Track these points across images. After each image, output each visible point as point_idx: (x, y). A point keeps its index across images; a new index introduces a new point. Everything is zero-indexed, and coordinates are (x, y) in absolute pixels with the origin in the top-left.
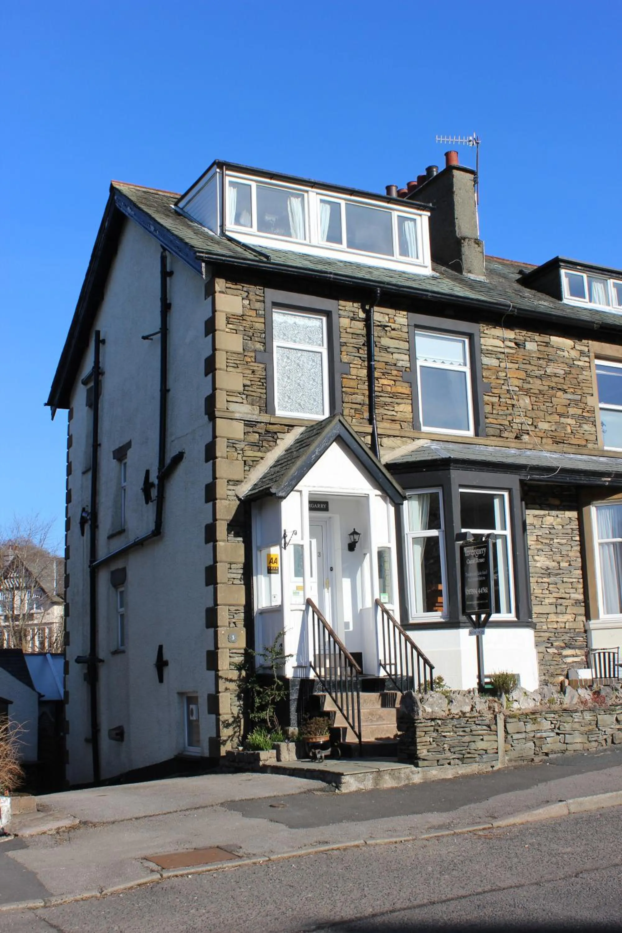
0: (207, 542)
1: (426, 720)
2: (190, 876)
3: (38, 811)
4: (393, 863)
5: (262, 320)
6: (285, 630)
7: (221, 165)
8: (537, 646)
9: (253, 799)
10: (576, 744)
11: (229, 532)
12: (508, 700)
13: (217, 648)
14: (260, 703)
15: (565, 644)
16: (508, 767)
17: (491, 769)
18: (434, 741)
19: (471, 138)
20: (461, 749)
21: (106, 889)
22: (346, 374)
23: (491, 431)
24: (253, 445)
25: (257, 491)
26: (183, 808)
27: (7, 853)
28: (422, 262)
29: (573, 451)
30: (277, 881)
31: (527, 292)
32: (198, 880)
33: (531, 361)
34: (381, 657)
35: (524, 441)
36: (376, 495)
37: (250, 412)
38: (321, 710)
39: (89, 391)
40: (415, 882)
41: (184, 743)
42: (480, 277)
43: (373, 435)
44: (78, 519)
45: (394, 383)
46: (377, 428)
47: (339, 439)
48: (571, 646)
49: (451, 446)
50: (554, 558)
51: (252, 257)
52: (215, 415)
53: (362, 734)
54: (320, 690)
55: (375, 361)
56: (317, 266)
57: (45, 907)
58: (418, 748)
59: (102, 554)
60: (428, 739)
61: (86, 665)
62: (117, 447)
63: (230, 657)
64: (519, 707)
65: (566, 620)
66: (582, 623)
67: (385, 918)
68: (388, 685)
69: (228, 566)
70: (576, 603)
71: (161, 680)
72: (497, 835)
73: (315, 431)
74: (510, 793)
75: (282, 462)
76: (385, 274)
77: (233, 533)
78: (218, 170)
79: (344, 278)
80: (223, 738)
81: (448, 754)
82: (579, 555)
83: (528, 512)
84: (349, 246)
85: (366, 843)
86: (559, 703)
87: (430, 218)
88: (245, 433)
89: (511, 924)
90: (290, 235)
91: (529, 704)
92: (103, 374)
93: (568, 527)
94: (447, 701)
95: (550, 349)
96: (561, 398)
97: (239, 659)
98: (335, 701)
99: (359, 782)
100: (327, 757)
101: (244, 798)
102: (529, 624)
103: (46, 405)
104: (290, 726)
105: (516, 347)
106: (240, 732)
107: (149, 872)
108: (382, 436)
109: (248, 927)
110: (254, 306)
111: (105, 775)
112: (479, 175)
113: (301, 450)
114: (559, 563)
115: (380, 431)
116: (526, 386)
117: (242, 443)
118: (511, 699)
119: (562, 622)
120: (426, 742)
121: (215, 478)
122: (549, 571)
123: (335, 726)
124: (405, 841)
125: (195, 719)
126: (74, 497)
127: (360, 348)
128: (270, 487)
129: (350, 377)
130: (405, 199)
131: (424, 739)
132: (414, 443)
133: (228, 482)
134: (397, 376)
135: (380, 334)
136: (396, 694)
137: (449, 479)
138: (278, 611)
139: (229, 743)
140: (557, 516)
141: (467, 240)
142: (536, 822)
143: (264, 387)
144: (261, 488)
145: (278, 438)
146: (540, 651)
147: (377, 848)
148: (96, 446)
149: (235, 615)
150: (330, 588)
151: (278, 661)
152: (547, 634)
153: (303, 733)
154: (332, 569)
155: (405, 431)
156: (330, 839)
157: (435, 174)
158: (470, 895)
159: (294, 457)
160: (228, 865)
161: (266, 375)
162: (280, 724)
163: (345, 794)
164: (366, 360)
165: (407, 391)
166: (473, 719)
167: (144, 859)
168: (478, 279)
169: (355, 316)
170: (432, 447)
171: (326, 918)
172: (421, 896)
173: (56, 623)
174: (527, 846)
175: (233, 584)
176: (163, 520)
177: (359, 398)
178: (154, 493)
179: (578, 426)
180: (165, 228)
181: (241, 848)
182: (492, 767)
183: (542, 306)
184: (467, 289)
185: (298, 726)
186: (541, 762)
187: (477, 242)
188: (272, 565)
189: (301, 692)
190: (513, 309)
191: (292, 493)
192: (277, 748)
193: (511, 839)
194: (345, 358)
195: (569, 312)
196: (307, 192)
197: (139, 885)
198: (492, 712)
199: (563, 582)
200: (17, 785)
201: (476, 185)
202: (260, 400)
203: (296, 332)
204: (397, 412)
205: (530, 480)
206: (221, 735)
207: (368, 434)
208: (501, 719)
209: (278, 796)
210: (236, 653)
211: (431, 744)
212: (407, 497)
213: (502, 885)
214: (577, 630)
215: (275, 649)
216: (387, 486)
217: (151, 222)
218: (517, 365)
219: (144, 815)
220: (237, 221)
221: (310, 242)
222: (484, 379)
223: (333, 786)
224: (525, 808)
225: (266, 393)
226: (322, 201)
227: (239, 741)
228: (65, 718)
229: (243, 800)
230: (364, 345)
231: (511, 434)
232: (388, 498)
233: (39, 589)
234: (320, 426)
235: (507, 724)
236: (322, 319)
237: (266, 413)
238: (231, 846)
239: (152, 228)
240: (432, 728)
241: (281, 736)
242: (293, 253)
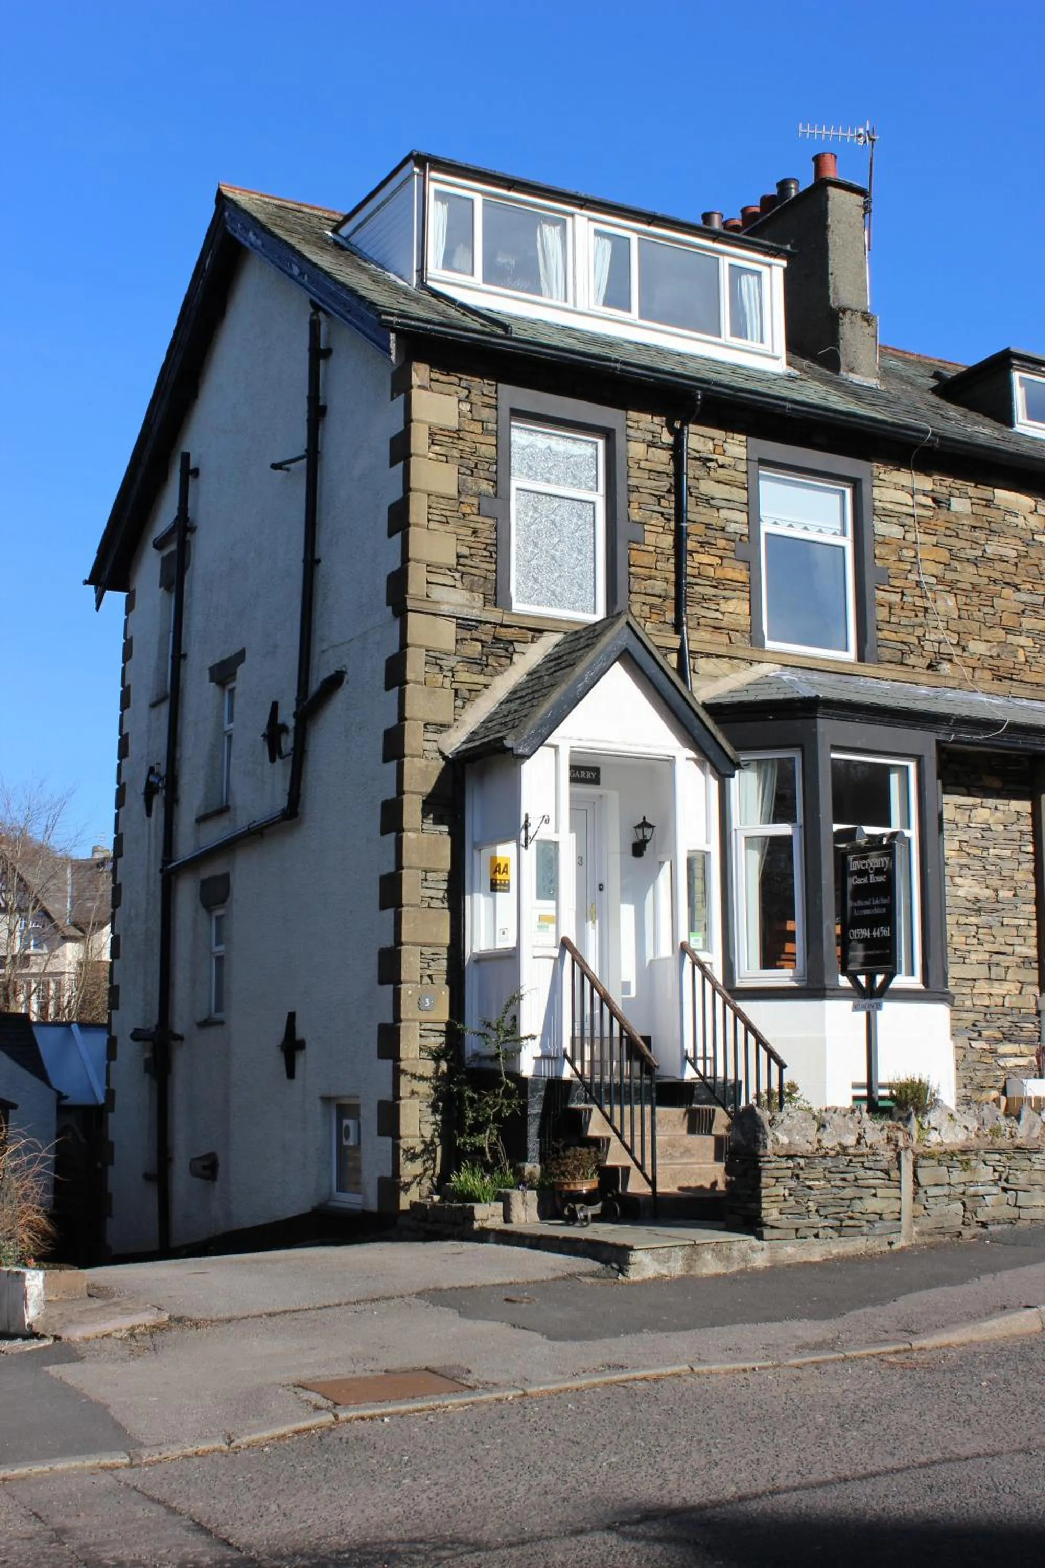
0: (384, 831)
1: (780, 1157)
2: (386, 1420)
3: (90, 1296)
4: (750, 1408)
5: (493, 440)
6: (522, 992)
7: (422, 160)
8: (953, 1035)
9: (472, 1287)
10: (1035, 1209)
11: (425, 815)
12: (921, 1126)
13: (397, 1019)
14: (475, 1119)
15: (1003, 1034)
16: (917, 1245)
17: (889, 1247)
18: (790, 1195)
19: (861, 131)
20: (838, 1210)
21: (239, 1438)
22: (638, 543)
23: (886, 654)
24: (471, 661)
25: (477, 743)
26: (352, 1300)
27: (46, 1369)
28: (770, 349)
29: (1028, 693)
30: (548, 1432)
31: (953, 411)
32: (403, 1426)
33: (959, 531)
34: (688, 1045)
35: (942, 673)
36: (687, 759)
37: (467, 603)
38: (583, 1136)
39: (165, 561)
40: (801, 1442)
41: (331, 1187)
42: (869, 379)
43: (680, 652)
44: (141, 787)
45: (719, 562)
46: (688, 640)
47: (626, 658)
48: (1013, 1038)
49: (816, 677)
50: (989, 882)
51: (477, 326)
52: (406, 606)
53: (658, 1179)
54: (580, 1100)
55: (688, 521)
56: (590, 347)
57: (131, 1466)
58: (764, 1205)
59: (185, 849)
60: (781, 1191)
61: (149, 1044)
62: (218, 661)
63: (421, 1036)
64: (939, 1140)
65: (1005, 992)
66: (1032, 999)
67: (766, 1504)
68: (699, 1095)
69: (422, 875)
70: (1023, 962)
71: (291, 1074)
72: (923, 1363)
73: (582, 640)
74: (934, 1290)
75: (524, 693)
76: (707, 368)
77: (431, 816)
78: (416, 170)
79: (639, 371)
80: (405, 1177)
81: (815, 1219)
82: (1032, 878)
83: (946, 798)
84: (642, 316)
85: (692, 1369)
86: (1008, 1134)
87: (786, 272)
88: (457, 641)
89: (1001, 1522)
90: (539, 293)
91: (957, 1136)
92: (193, 530)
93: (1015, 827)
94: (816, 1126)
95: (994, 513)
96: (1010, 599)
97: (437, 1041)
98: (610, 1120)
99: (659, 1262)
100: (596, 1218)
101: (457, 1285)
102: (944, 996)
103: (86, 582)
104: (526, 1161)
105: (934, 505)
106: (434, 1169)
107: (311, 1409)
108: (696, 655)
109: (517, 1513)
110: (479, 415)
111: (178, 1238)
112: (872, 196)
113: (558, 674)
114: (996, 890)
115: (693, 646)
116: (950, 576)
117: (453, 658)
118: (926, 1126)
119: (998, 995)
120: (777, 1196)
121: (402, 718)
122: (978, 904)
123: (608, 1163)
124: (760, 1368)
125: (352, 1144)
126: (132, 748)
127: (663, 497)
128: (503, 738)
129: (643, 547)
130: (740, 235)
131: (774, 1191)
132: (752, 669)
133: (425, 726)
134: (725, 549)
135: (699, 473)
136: (714, 1111)
137: (814, 736)
138: (511, 957)
139: (414, 1188)
140: (996, 808)
141: (849, 313)
142: (986, 1343)
143: (493, 561)
144: (486, 740)
145: (515, 651)
146: (960, 1045)
147: (713, 1379)
148: (178, 657)
149: (432, 963)
150: (597, 921)
151: (508, 1046)
152: (972, 1016)
153: (551, 1174)
154: (601, 887)
155: (738, 647)
156: (628, 1362)
157: (793, 193)
158: (908, 1467)
159: (546, 685)
160: (453, 1402)
161: (496, 539)
162: (509, 1156)
163: (635, 1283)
164: (673, 518)
165: (742, 576)
166: (861, 1159)
167: (299, 1386)
168: (865, 384)
169: (655, 440)
170: (784, 678)
171: (655, 1500)
172: (819, 1465)
173: (69, 973)
174: (984, 1384)
175: (429, 907)
176: (302, 791)
177: (659, 586)
178: (287, 743)
179: (1037, 650)
180: (321, 269)
181: (469, 1371)
182: (891, 1244)
183: (981, 436)
184: (849, 399)
185: (540, 1163)
186: (974, 1238)
187: (867, 318)
188: (499, 877)
189: (548, 1103)
190: (933, 438)
191: (541, 748)
192: (505, 1199)
193: (952, 1371)
194: (636, 514)
195: (1029, 448)
196: (572, 215)
197: (297, 1432)
198: (893, 1147)
199: (1002, 925)
200: (43, 1250)
201: (867, 216)
202: (485, 582)
203: (551, 464)
204: (723, 613)
205: (954, 742)
206: (401, 1173)
207: (671, 650)
208: (908, 1160)
209: (518, 1283)
210: (431, 1030)
211: (785, 1200)
212: (742, 764)
213: (963, 1451)
214: (1023, 1011)
215: (504, 1025)
216: (707, 742)
217: (294, 260)
218: (936, 538)
219: (281, 1309)
220: (448, 263)
221: (575, 304)
222: (876, 561)
223: (613, 1268)
224: (965, 1318)
225: (496, 571)
226: (598, 233)
227: (433, 1185)
228: (107, 1136)
229: (456, 1289)
230: (669, 491)
231: (921, 659)
232: (708, 764)
233: (41, 913)
234: (591, 633)
235: (919, 1170)
236: (596, 443)
237: (496, 605)
238: (451, 1368)
239: (296, 271)
240: (789, 1173)
241: (511, 1179)
242: (546, 323)
